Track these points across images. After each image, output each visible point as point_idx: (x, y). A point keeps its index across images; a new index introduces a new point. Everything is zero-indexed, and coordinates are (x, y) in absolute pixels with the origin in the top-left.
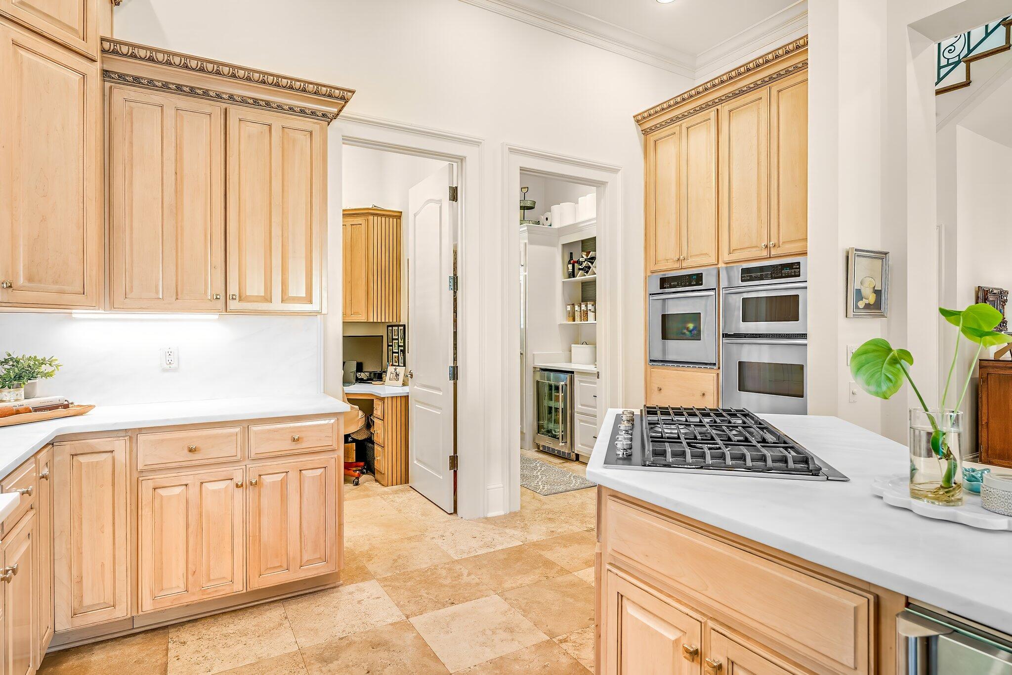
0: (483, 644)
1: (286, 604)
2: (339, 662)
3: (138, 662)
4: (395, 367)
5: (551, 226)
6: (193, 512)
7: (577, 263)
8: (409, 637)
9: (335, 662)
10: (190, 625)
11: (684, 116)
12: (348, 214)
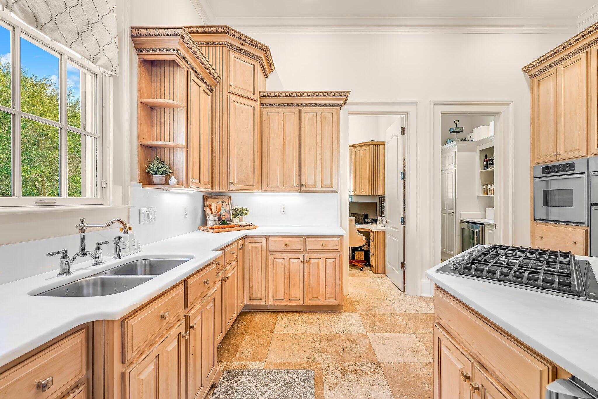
0: (399, 354)
1: (320, 314)
2: (333, 342)
3: (267, 321)
4: (381, 217)
5: (473, 140)
6: (286, 269)
7: (489, 161)
8: (365, 341)
9: (332, 342)
10: (286, 313)
11: (560, 61)
12: (353, 147)
